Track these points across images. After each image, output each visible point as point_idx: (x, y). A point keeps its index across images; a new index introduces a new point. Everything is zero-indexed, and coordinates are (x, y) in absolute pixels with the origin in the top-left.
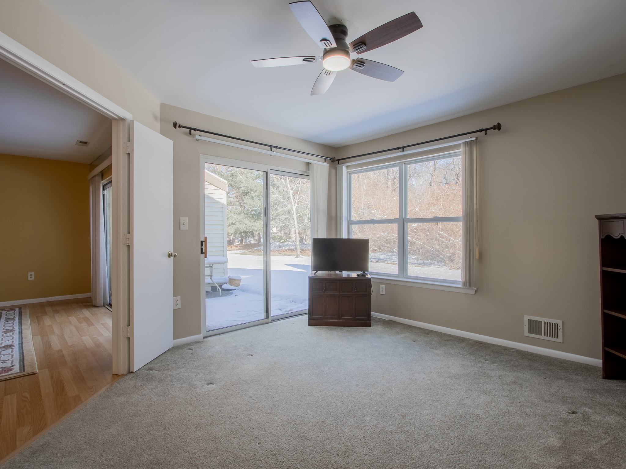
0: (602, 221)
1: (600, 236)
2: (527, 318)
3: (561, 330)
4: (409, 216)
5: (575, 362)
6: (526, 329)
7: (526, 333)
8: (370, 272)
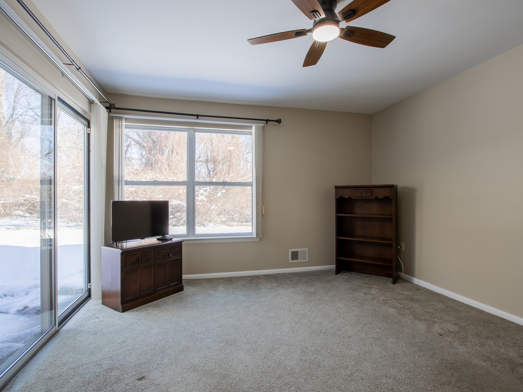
0: (337, 189)
1: (336, 197)
2: (291, 250)
3: (308, 254)
4: (197, 179)
5: (315, 271)
6: (290, 258)
7: (290, 261)
8: (170, 235)
